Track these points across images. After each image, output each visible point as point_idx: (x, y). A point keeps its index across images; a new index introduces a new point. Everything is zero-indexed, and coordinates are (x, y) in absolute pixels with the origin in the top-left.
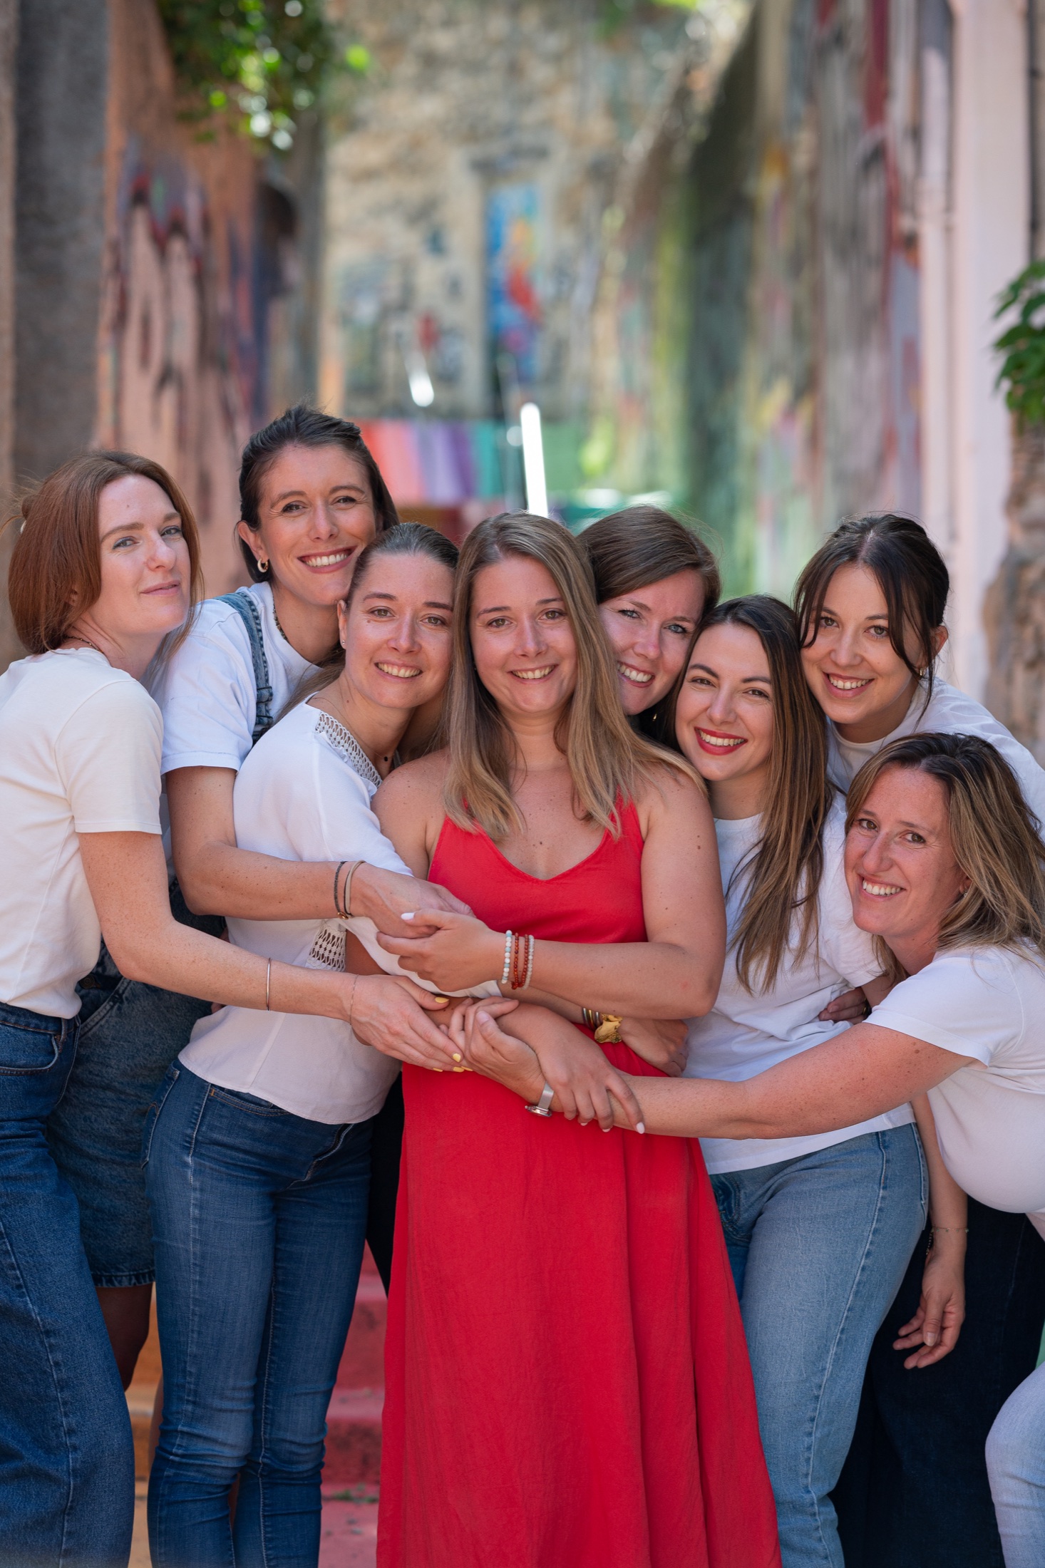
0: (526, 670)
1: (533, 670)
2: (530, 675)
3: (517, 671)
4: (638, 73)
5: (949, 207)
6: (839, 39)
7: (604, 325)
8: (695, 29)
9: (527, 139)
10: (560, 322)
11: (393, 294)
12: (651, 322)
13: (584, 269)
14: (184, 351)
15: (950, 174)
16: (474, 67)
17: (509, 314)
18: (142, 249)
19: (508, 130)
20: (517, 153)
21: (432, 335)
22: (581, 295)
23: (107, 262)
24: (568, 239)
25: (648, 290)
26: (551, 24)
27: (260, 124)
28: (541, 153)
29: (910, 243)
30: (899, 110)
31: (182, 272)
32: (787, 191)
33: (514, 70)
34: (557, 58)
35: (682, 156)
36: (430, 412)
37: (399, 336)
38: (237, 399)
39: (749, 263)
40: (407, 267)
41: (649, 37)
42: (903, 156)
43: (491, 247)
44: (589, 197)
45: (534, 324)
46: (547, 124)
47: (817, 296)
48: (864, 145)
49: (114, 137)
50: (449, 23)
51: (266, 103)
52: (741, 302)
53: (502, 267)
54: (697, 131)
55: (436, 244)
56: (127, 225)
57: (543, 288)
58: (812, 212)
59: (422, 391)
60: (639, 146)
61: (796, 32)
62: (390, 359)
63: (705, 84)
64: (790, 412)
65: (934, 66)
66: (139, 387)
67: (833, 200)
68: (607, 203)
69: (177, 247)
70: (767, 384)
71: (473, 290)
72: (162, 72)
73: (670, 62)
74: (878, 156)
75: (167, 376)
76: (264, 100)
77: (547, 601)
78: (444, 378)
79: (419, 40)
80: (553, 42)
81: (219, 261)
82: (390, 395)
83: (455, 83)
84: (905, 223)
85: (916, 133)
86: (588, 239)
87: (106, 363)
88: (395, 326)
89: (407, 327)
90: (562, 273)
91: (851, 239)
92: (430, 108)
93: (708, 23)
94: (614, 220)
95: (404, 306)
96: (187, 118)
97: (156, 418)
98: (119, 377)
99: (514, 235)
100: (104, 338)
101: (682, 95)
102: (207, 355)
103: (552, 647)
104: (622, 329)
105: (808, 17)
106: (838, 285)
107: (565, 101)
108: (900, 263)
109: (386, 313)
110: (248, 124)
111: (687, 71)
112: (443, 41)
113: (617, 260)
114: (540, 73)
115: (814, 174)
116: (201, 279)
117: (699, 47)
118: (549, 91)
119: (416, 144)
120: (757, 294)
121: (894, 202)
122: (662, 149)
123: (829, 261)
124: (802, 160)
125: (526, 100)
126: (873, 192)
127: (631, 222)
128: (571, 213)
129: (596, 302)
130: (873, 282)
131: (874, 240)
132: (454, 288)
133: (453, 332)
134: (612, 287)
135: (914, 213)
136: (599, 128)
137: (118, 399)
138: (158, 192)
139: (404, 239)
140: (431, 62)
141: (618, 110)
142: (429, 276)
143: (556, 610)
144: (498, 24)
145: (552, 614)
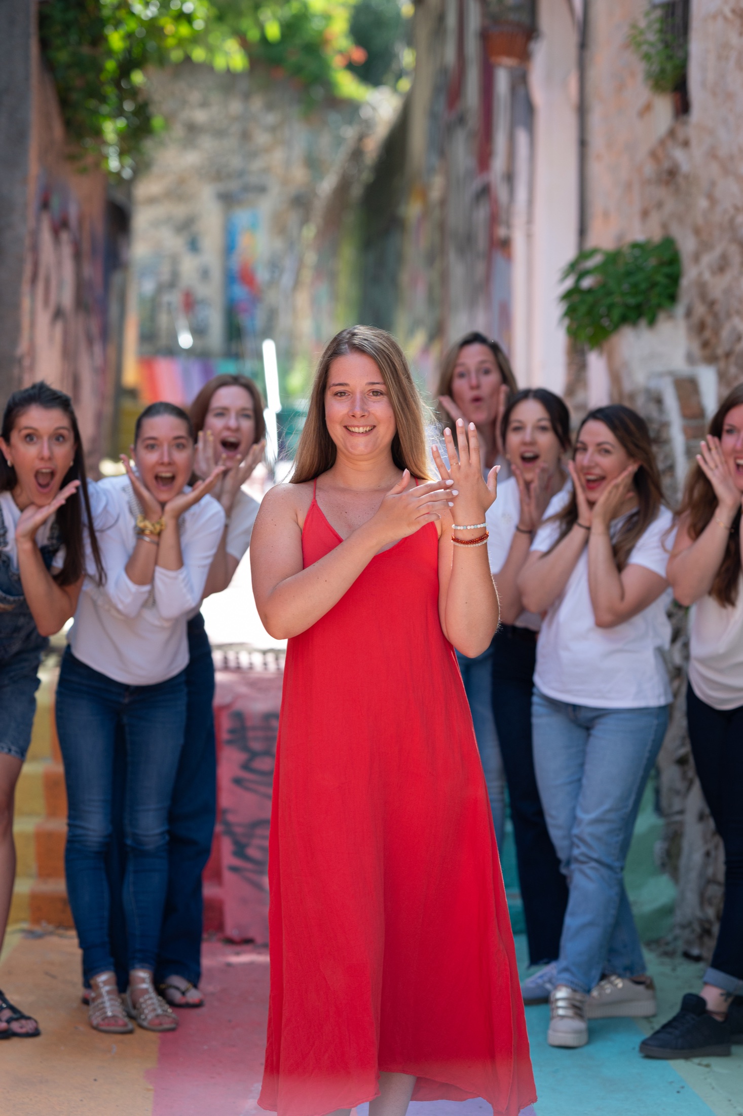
0: (354, 426)
1: (358, 427)
2: (356, 430)
3: (349, 426)
4: (325, 141)
5: (530, 221)
6: (461, 120)
7: (302, 299)
8: (365, 113)
9: (253, 180)
10: (272, 297)
11: (165, 277)
12: (334, 296)
13: (289, 263)
14: (67, 298)
15: (531, 202)
16: (220, 133)
17: (240, 291)
18: (46, 236)
19: (241, 174)
20: (246, 189)
21: (190, 303)
22: (286, 280)
23: (27, 242)
24: (279, 244)
25: (332, 277)
26: (270, 107)
27: (113, 164)
28: (262, 189)
29: (505, 245)
30: (499, 164)
31: (67, 251)
32: (426, 213)
33: (246, 136)
34: (273, 129)
35: (357, 191)
36: (190, 352)
37: (169, 304)
38: (95, 329)
39: (400, 258)
40: (175, 260)
41: (333, 117)
42: (501, 192)
43: (229, 248)
44: (293, 218)
45: (256, 297)
46: (266, 170)
47: (444, 278)
48: (476, 185)
49: (33, 169)
50: (204, 104)
51: (119, 150)
52: (394, 282)
53: (236, 263)
54: (366, 176)
55: (194, 246)
56: (38, 220)
57: (262, 275)
58: (442, 226)
59: (185, 340)
60: (327, 185)
61: (433, 116)
62: (163, 319)
63: (373, 145)
64: (426, 350)
65: (522, 137)
66: (43, 319)
67: (455, 219)
68: (305, 221)
69: (65, 236)
70: (411, 333)
71: (217, 275)
72: (58, 131)
73: (350, 133)
74: (485, 191)
75: (58, 314)
76: (118, 148)
77: (373, 384)
78: (198, 332)
79: (185, 115)
80: (271, 118)
81: (86, 246)
82: (163, 341)
83: (207, 143)
84: (502, 232)
85: (510, 177)
86: (291, 244)
87: (26, 303)
88: (166, 298)
89: (174, 298)
90: (274, 265)
91: (466, 243)
92: (191, 159)
93: (374, 109)
94: (310, 232)
95: (172, 284)
96: (72, 158)
97: (51, 339)
98: (33, 313)
99: (244, 241)
100: (26, 288)
101: (357, 154)
102: (80, 303)
103: (373, 414)
104: (314, 302)
105: (441, 105)
106: (458, 270)
107: (278, 156)
108: (499, 258)
109: (161, 289)
110: (107, 163)
111: (361, 138)
112: (200, 116)
113: (311, 258)
114: (262, 138)
115: (443, 202)
116: (77, 256)
117: (367, 126)
118: (267, 150)
119: (181, 181)
120: (405, 278)
121: (494, 219)
122: (343, 187)
123: (452, 256)
124: (435, 194)
125: (253, 155)
126: (482, 214)
127: (322, 234)
128: (280, 228)
129: (297, 284)
130: (480, 268)
131: (482, 242)
132: (205, 274)
133: (204, 302)
134: (307, 275)
135: (509, 226)
136: (299, 174)
137: (33, 324)
138: (55, 202)
139: (173, 242)
140: (192, 129)
141: (313, 163)
142: (189, 266)
143: (379, 391)
144: (236, 106)
145: (376, 393)
